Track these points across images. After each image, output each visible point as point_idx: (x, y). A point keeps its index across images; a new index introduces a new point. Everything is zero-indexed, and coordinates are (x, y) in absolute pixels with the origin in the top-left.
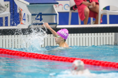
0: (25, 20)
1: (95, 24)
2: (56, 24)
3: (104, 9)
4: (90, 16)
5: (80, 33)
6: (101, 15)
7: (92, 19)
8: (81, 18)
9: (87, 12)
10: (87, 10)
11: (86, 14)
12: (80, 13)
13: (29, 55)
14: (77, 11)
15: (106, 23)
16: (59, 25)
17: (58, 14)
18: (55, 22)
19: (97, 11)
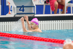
0: (12, 11)
1: (62, 13)
2: (34, 13)
3: (68, 3)
4: (59, 8)
5: (51, 20)
6: (67, 7)
7: (60, 10)
8: (52, 9)
9: (56, 5)
10: (56, 3)
11: (55, 6)
12: (51, 5)
13: (15, 36)
14: (49, 4)
15: (70, 13)
16: (36, 14)
17: (35, 6)
18: (33, 12)
19: (64, 4)
